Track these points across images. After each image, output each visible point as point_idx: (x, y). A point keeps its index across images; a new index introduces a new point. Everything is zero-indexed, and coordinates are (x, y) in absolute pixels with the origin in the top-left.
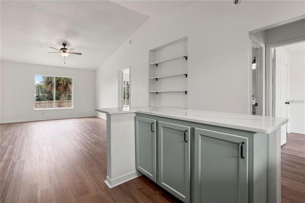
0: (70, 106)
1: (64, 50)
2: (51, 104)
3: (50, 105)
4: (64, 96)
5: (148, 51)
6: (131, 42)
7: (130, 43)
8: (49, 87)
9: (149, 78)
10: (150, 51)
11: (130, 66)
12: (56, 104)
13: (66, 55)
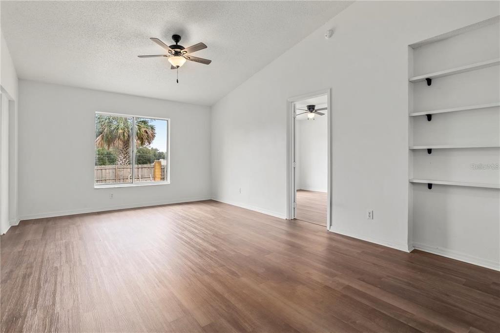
0: (163, 179)
1: (177, 49)
2: (102, 172)
3: (100, 173)
4: (124, 158)
5: (407, 46)
6: (332, 32)
7: (330, 36)
8: (99, 141)
9: (409, 114)
10: (409, 46)
11: (331, 90)
12: (110, 172)
13: (180, 61)
